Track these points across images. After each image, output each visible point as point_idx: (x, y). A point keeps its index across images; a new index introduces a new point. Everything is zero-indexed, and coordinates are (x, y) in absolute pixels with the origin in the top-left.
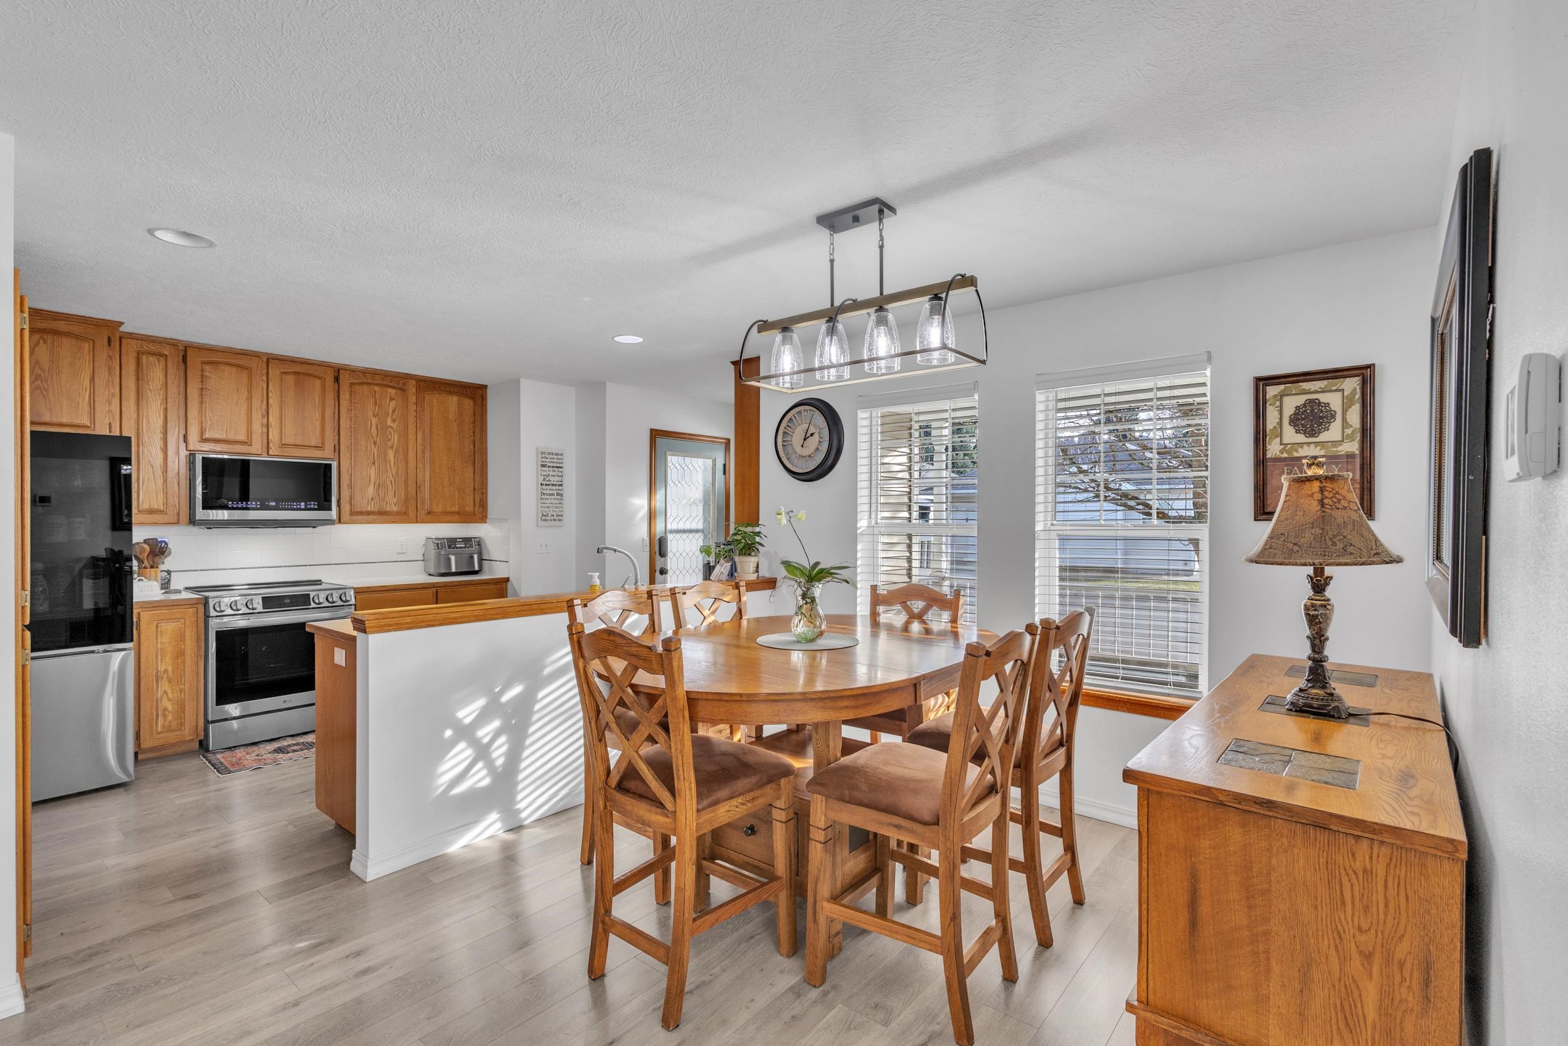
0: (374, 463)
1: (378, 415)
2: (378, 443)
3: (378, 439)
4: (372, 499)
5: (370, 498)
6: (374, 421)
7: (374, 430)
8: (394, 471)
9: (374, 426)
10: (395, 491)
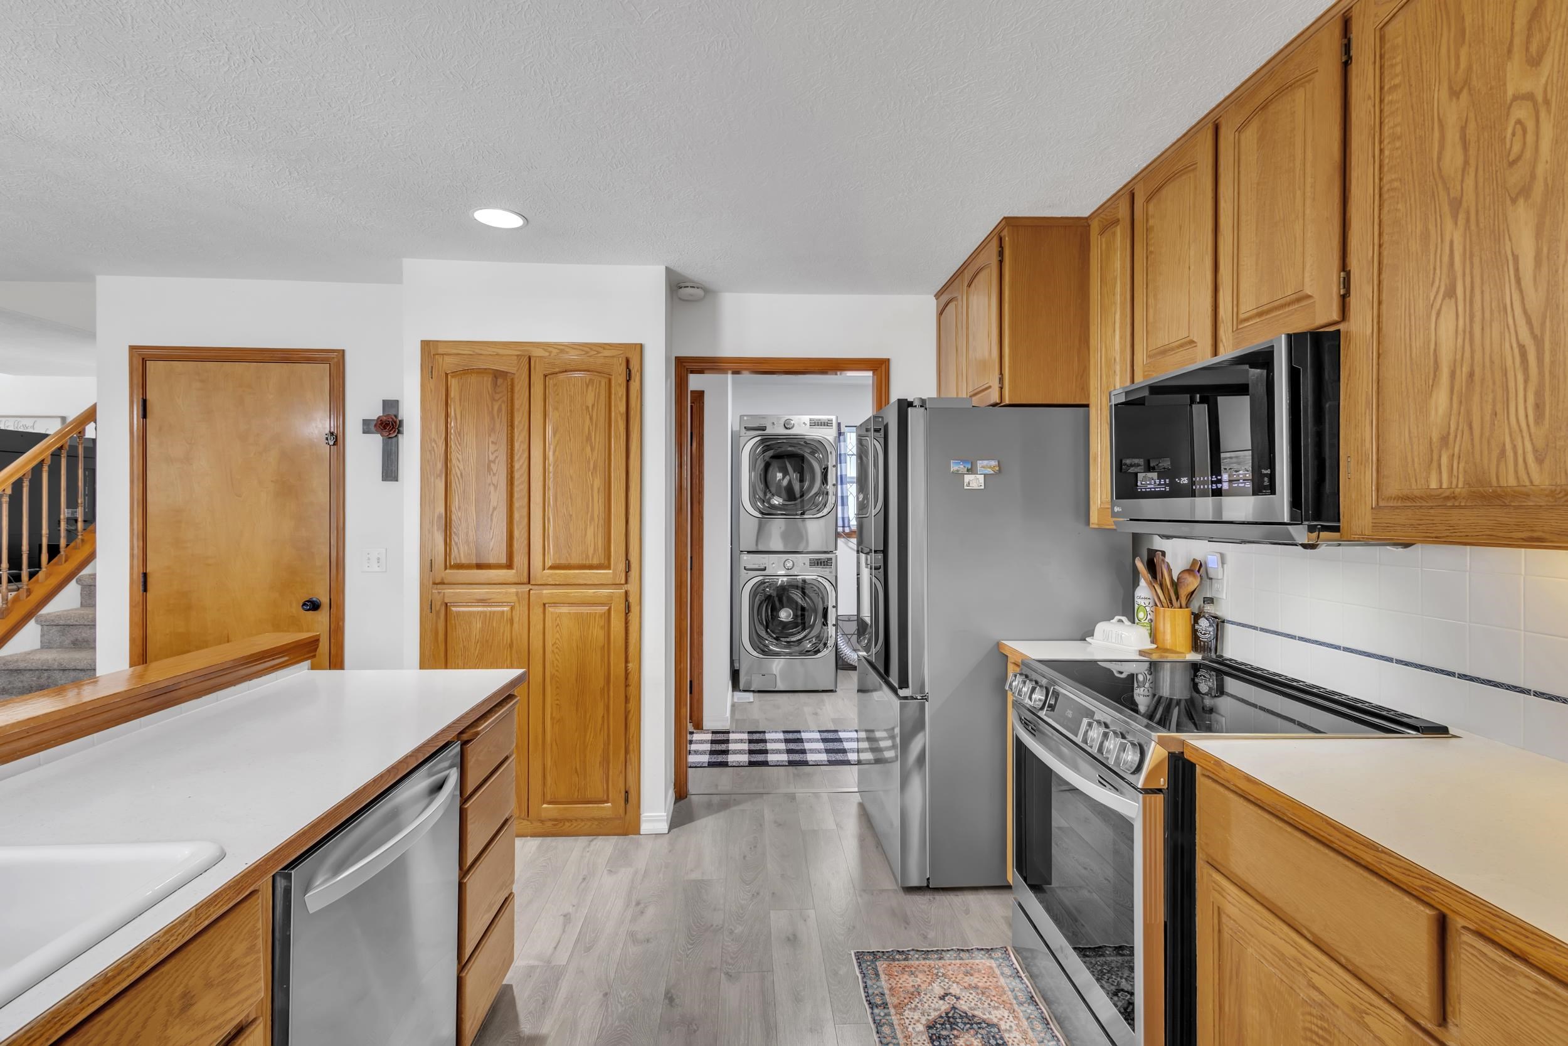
0: (1451, 293)
1: (1467, 82)
2: (1469, 198)
3: (1470, 182)
4: (1445, 440)
5: (1435, 437)
6: (1453, 113)
7: (1453, 158)
8: (1535, 299)
9: (1453, 135)
10: (1539, 394)
